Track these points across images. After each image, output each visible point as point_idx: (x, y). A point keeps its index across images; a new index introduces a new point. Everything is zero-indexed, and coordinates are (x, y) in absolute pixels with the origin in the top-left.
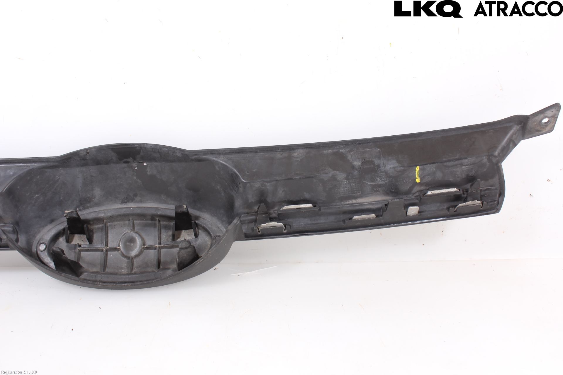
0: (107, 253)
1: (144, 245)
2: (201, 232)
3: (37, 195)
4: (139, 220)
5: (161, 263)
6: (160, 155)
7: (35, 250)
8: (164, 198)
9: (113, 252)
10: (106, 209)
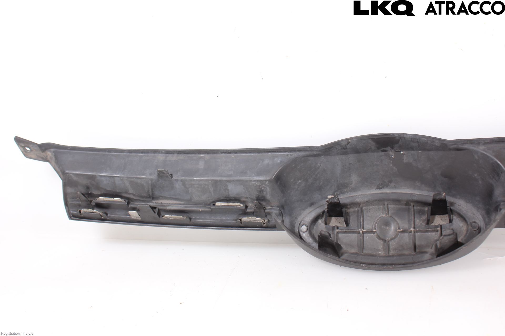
0: (363, 235)
1: (399, 229)
2: (455, 217)
3: (300, 181)
4: (393, 205)
5: (417, 247)
6: (418, 144)
7: (298, 230)
8: (418, 185)
9: (369, 234)
10: (362, 194)
